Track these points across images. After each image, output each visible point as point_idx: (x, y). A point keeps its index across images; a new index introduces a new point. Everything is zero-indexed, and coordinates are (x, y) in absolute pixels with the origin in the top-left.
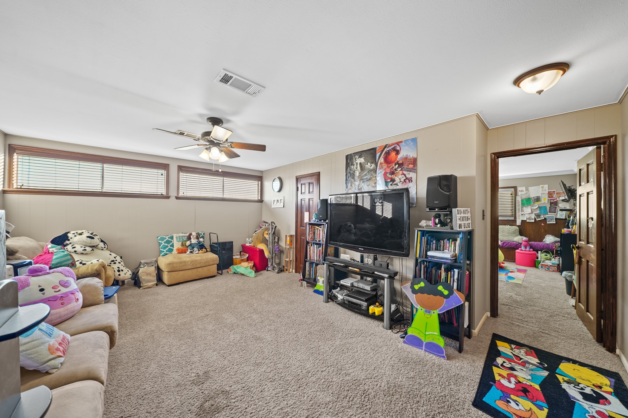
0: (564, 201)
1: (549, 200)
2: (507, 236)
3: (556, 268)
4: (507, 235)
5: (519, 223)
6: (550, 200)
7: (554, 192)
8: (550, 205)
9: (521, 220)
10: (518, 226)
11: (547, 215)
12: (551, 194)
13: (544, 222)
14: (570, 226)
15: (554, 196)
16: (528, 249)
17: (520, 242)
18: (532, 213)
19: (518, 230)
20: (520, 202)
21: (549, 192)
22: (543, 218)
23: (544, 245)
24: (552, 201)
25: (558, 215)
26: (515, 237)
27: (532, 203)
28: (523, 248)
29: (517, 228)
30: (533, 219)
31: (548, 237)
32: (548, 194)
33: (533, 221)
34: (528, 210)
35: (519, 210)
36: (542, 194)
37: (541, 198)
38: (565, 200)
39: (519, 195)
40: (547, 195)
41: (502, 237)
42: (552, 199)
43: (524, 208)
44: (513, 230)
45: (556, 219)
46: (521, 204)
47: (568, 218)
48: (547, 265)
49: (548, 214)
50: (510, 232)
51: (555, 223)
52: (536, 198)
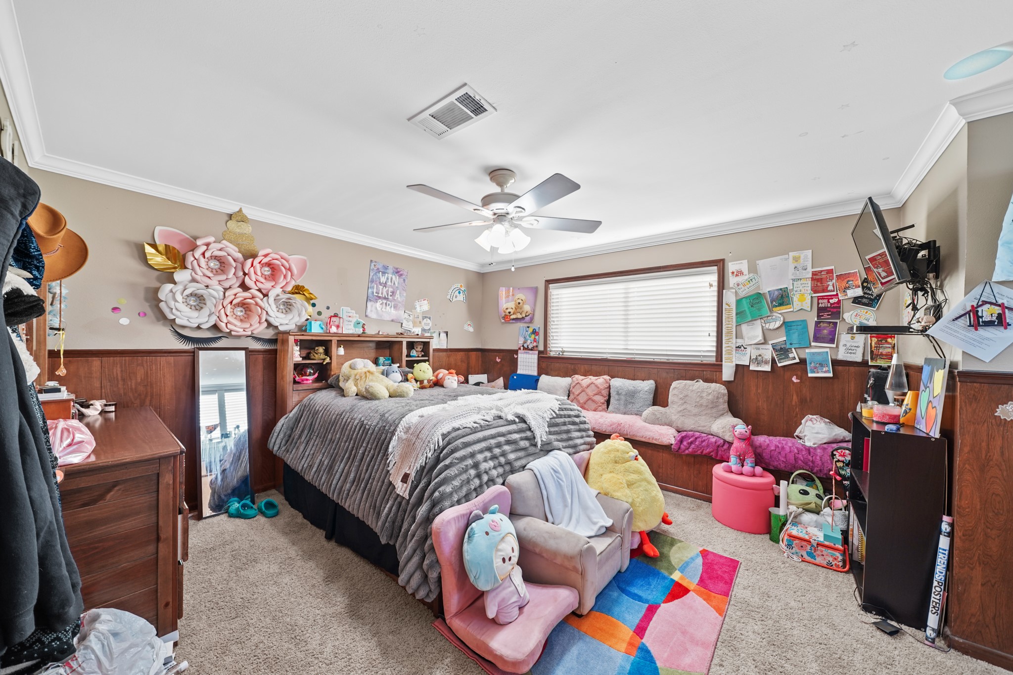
0: (859, 303)
1: (815, 300)
2: (695, 415)
3: (840, 558)
4: (695, 411)
5: (728, 373)
6: (819, 298)
7: (830, 272)
8: (819, 316)
9: (734, 364)
10: (727, 384)
11: (807, 351)
12: (820, 280)
13: (799, 373)
14: (890, 394)
15: (830, 288)
16: (748, 467)
17: (728, 438)
18: (765, 342)
19: (724, 395)
20: (734, 306)
21: (814, 274)
22: (797, 360)
23: (799, 450)
24: (824, 303)
25: (842, 349)
26: (716, 418)
27: (765, 311)
28: (733, 462)
29: (723, 390)
30: (766, 363)
31: (809, 423)
32: (812, 279)
33: (768, 368)
34: (753, 333)
35: (729, 333)
36: (793, 280)
37: (791, 295)
38: (865, 300)
39: (731, 285)
40: (809, 282)
41: (682, 419)
42: (823, 298)
43: (744, 327)
44: (710, 397)
45: (836, 363)
46: (737, 314)
47: (872, 359)
48: (808, 541)
49: (810, 346)
50: (704, 402)
51: (831, 375)
52: (776, 293)
